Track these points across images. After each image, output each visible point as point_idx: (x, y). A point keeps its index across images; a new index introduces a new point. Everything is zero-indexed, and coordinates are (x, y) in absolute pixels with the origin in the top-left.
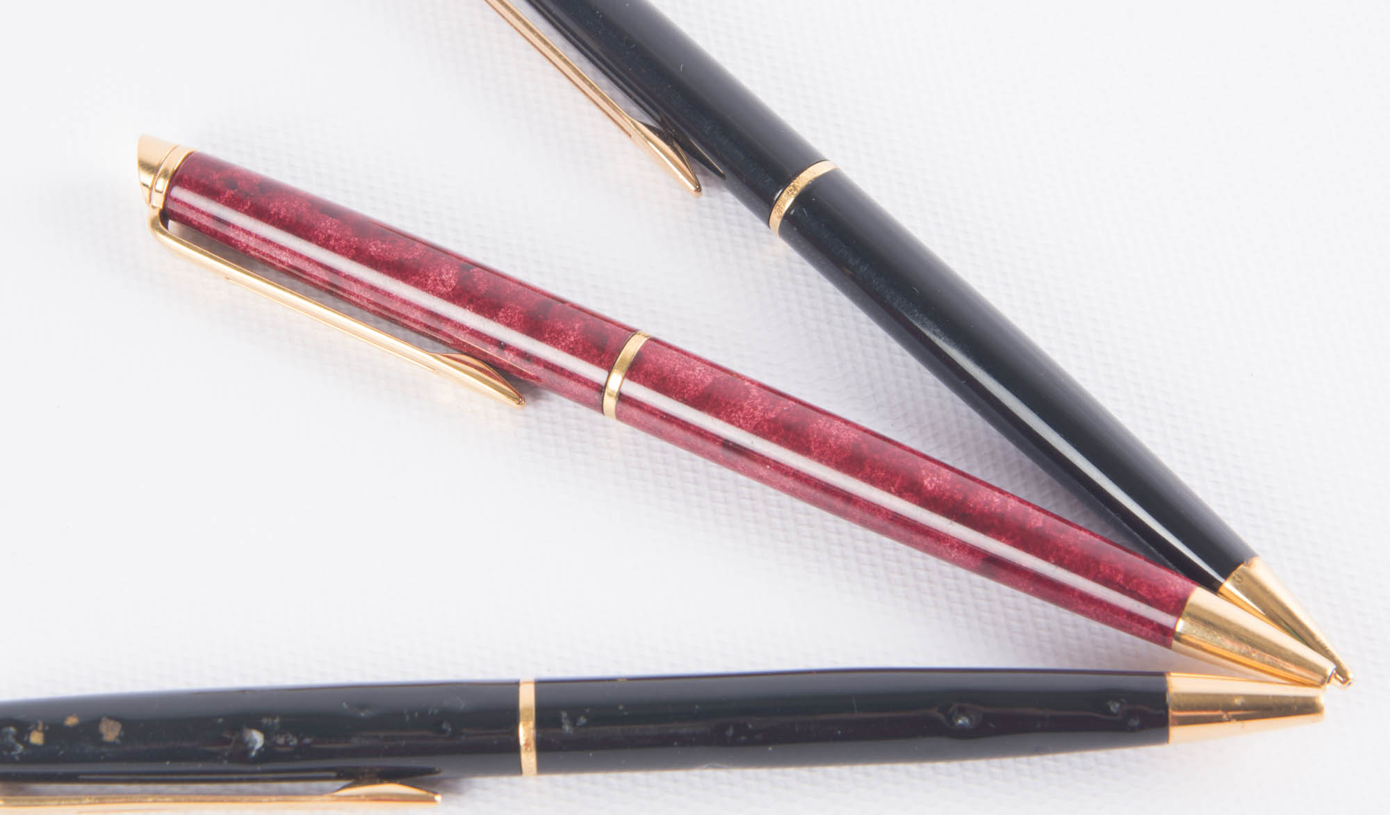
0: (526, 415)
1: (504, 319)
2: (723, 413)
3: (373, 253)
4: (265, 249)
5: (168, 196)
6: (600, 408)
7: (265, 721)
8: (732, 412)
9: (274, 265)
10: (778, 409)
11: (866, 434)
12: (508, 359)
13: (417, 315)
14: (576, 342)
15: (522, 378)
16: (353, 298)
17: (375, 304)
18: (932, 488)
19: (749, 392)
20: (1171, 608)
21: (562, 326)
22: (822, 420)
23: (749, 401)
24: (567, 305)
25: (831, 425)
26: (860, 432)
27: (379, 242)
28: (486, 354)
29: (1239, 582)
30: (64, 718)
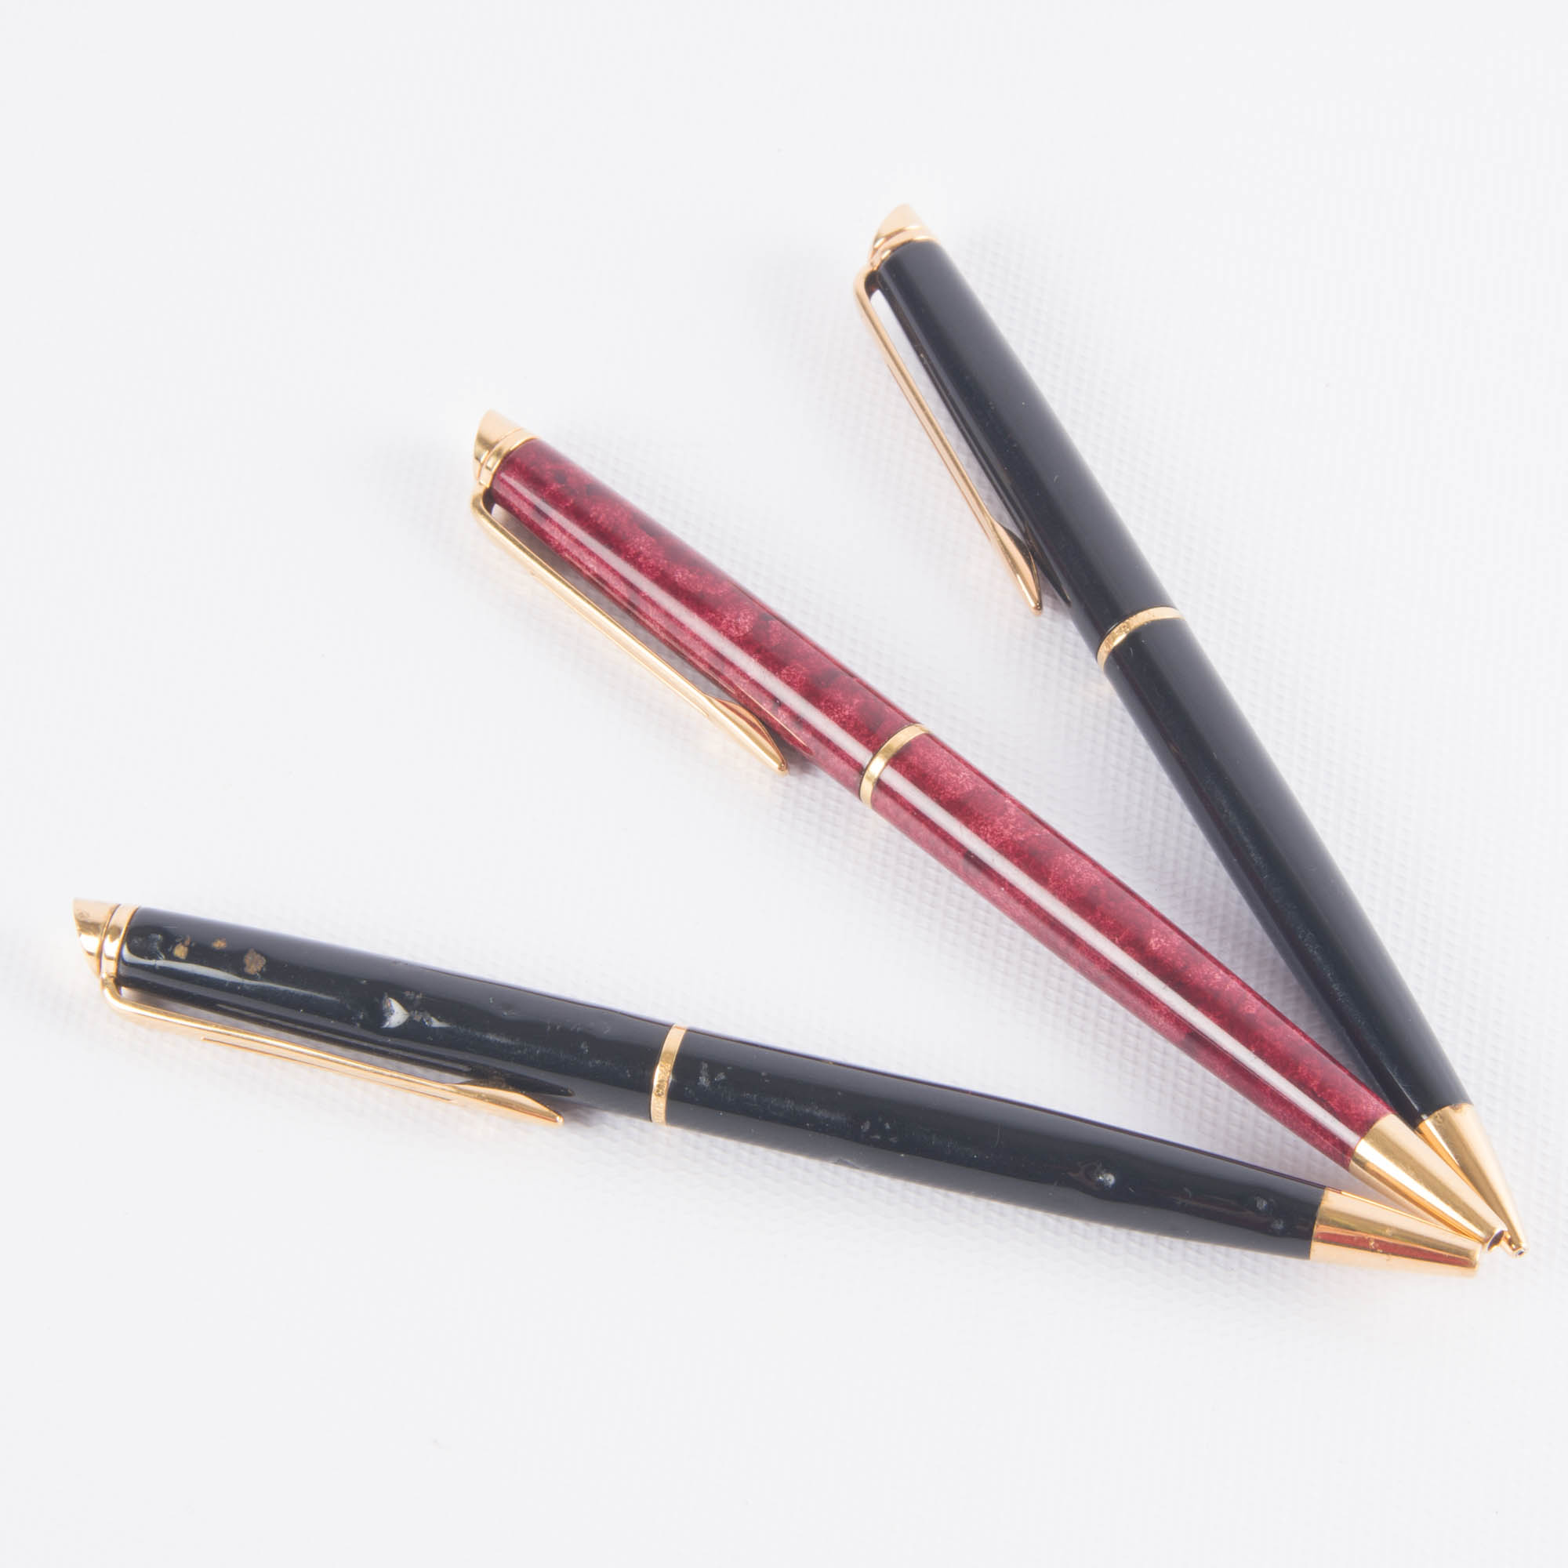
0: (787, 785)
1: (786, 676)
2: (973, 823)
3: (677, 580)
4: (576, 551)
5: (496, 476)
6: (856, 790)
7: (407, 994)
8: (981, 824)
9: (581, 571)
10: (1029, 833)
11: (1110, 881)
12: (781, 719)
13: (703, 653)
14: (850, 717)
15: (791, 744)
16: (648, 622)
17: (667, 633)
18: (1156, 949)
19: (1006, 810)
20: (1357, 1126)
21: (841, 698)
22: (1070, 855)
23: (1002, 818)
24: (855, 680)
25: (1077, 863)
26: (1105, 878)
27: (687, 571)
28: (760, 709)
29: (1439, 1122)
30: (214, 940)
